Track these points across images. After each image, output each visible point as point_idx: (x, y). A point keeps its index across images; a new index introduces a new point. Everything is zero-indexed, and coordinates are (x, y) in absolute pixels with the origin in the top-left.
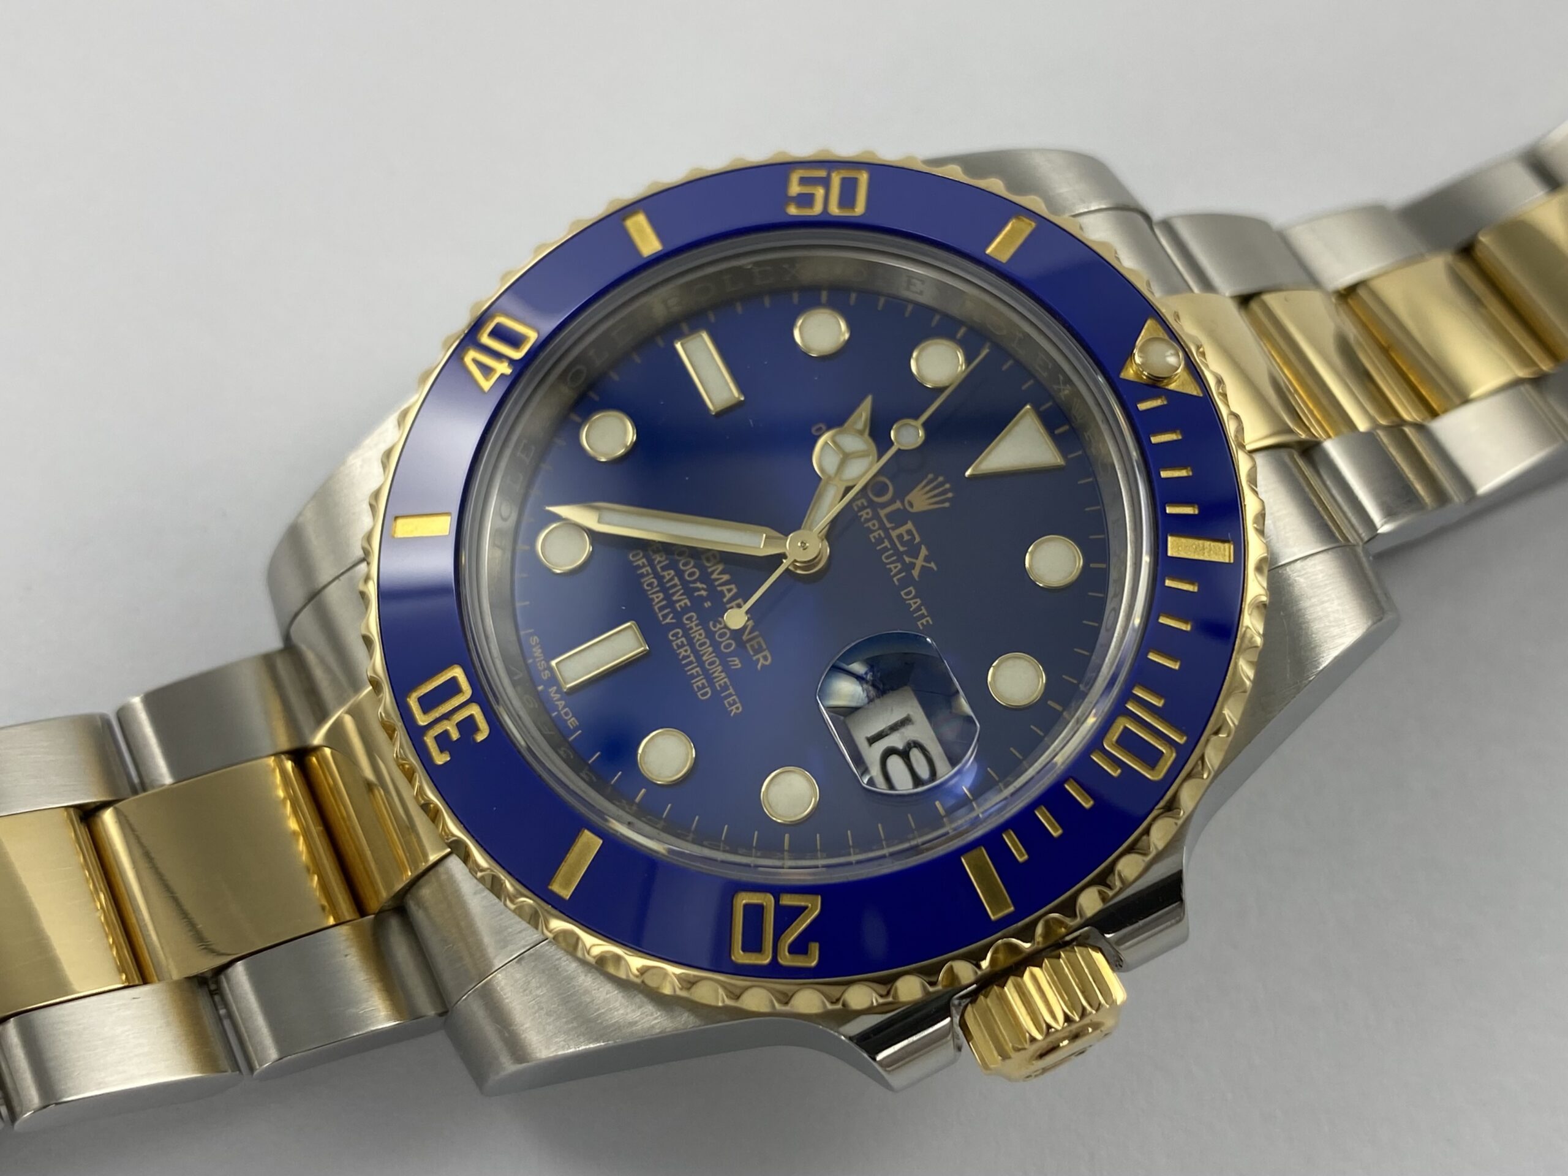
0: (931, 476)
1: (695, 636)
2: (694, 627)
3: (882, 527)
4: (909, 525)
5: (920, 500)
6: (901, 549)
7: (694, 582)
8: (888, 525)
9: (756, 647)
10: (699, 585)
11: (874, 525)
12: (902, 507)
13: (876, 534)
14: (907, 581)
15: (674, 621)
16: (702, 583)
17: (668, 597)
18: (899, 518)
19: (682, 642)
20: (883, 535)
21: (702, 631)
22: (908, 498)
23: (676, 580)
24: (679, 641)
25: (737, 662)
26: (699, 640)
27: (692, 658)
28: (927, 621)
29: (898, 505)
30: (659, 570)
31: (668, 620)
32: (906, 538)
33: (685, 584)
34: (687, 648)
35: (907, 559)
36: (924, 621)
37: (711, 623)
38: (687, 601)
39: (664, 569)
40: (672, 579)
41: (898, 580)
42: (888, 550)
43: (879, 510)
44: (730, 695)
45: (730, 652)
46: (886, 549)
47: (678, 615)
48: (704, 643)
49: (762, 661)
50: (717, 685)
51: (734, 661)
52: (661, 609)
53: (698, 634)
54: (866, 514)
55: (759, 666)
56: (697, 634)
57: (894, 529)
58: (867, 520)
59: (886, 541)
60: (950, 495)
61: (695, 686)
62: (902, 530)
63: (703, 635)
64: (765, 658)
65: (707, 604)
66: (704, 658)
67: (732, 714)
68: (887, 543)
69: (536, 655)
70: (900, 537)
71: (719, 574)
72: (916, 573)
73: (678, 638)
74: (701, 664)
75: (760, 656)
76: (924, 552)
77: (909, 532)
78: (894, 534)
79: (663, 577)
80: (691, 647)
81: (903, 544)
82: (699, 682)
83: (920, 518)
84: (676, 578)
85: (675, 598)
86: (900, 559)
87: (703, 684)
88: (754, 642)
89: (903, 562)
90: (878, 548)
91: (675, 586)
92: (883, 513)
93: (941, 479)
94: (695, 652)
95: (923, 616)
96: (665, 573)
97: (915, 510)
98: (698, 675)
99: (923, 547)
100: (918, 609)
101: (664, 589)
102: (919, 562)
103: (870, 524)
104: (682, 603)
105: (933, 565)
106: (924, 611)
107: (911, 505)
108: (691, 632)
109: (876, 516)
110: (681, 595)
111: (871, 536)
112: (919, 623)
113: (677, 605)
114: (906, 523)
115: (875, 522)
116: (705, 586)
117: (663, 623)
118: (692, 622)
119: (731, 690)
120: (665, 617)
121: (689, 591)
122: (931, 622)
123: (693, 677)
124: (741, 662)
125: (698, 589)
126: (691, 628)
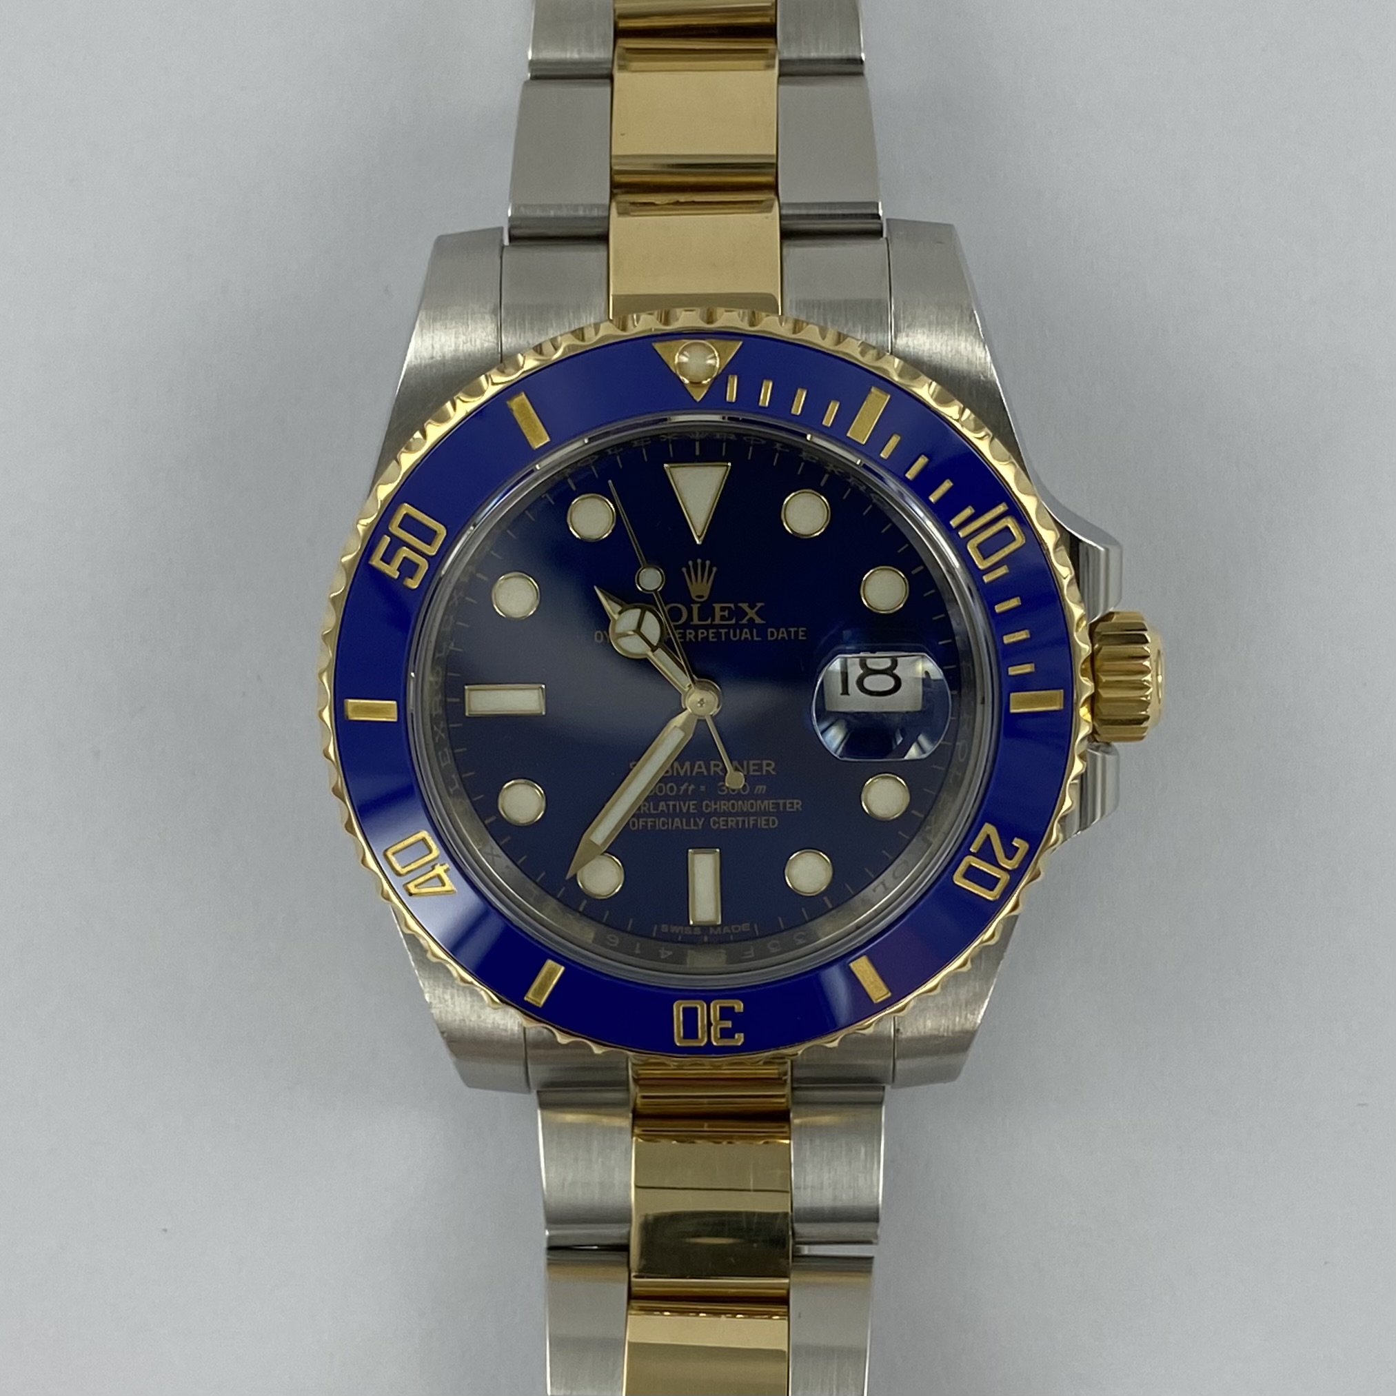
0: (684, 570)
1: (724, 809)
2: (716, 807)
3: (707, 627)
4: (717, 606)
5: (700, 587)
6: (733, 621)
7: (679, 790)
8: (709, 622)
9: (756, 768)
10: (683, 788)
11: (702, 633)
12: (699, 605)
13: (711, 635)
14: (762, 630)
15: (703, 819)
16: (682, 785)
17: (681, 815)
18: (706, 611)
19: (723, 821)
20: (714, 630)
21: (723, 802)
22: (693, 596)
23: (671, 803)
24: (721, 823)
25: (761, 787)
26: (728, 808)
27: (740, 819)
28: (802, 631)
29: (695, 607)
30: (655, 812)
31: (701, 824)
32: (726, 613)
33: (677, 798)
34: (730, 819)
35: (745, 621)
36: (801, 633)
37: (720, 793)
38: (691, 803)
39: (656, 808)
40: (668, 806)
41: (757, 637)
42: (729, 632)
43: (692, 623)
44: (785, 805)
45: (750, 789)
46: (727, 634)
47: (701, 814)
48: (733, 805)
49: (770, 769)
50: (771, 810)
51: (759, 789)
52: (688, 824)
53: (724, 806)
54: (690, 634)
55: (773, 773)
56: (722, 807)
57: (713, 620)
58: (696, 637)
59: (720, 630)
60: (708, 562)
61: (763, 826)
62: (718, 613)
63: (726, 802)
64: (768, 765)
65: (703, 788)
66: (745, 810)
67: (800, 809)
68: (723, 631)
69: (677, 931)
70: (723, 618)
71: (682, 768)
72: (758, 620)
73: (719, 823)
74: (747, 814)
75: (765, 768)
76: (745, 606)
77: (723, 609)
78: (717, 621)
79: (662, 811)
80: (731, 816)
81: (730, 619)
82: (762, 823)
83: (715, 595)
84: (668, 802)
85: (685, 810)
86: (742, 627)
87: (765, 820)
88: (752, 768)
89: (744, 626)
90: (723, 639)
91: (674, 806)
92: (696, 621)
93: (690, 563)
94: (736, 815)
95: (796, 633)
96: (660, 808)
97: (706, 594)
98: (757, 820)
99: (740, 605)
100: (789, 633)
101: (673, 815)
102: (751, 613)
103: (700, 636)
104: (692, 807)
105: (759, 605)
106: (792, 630)
107: (701, 597)
108: (718, 810)
109: (696, 628)
110: (684, 805)
111: (711, 639)
112: (800, 638)
113: (691, 811)
114: (714, 608)
115: (700, 631)
116: (686, 784)
117: (700, 827)
118: (711, 807)
119: (781, 802)
120: (696, 824)
121: (685, 797)
122: (804, 629)
123: (755, 825)
124: (761, 784)
125: (687, 790)
126: (716, 809)
